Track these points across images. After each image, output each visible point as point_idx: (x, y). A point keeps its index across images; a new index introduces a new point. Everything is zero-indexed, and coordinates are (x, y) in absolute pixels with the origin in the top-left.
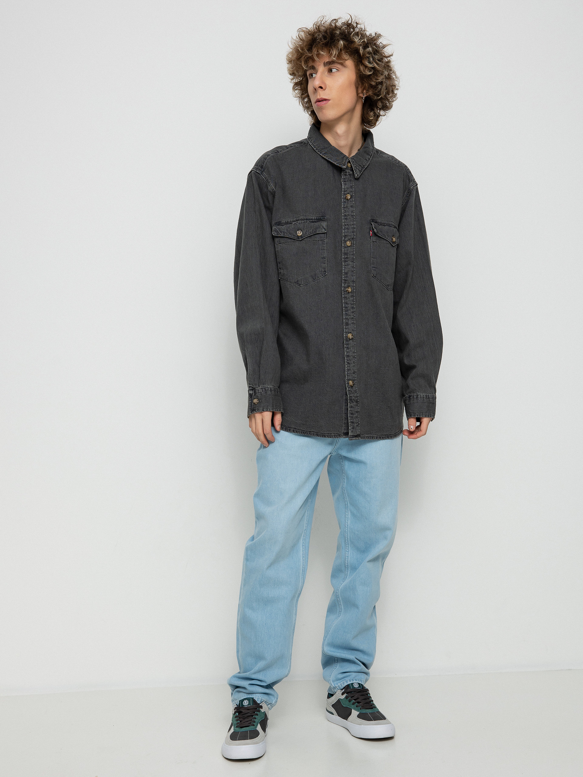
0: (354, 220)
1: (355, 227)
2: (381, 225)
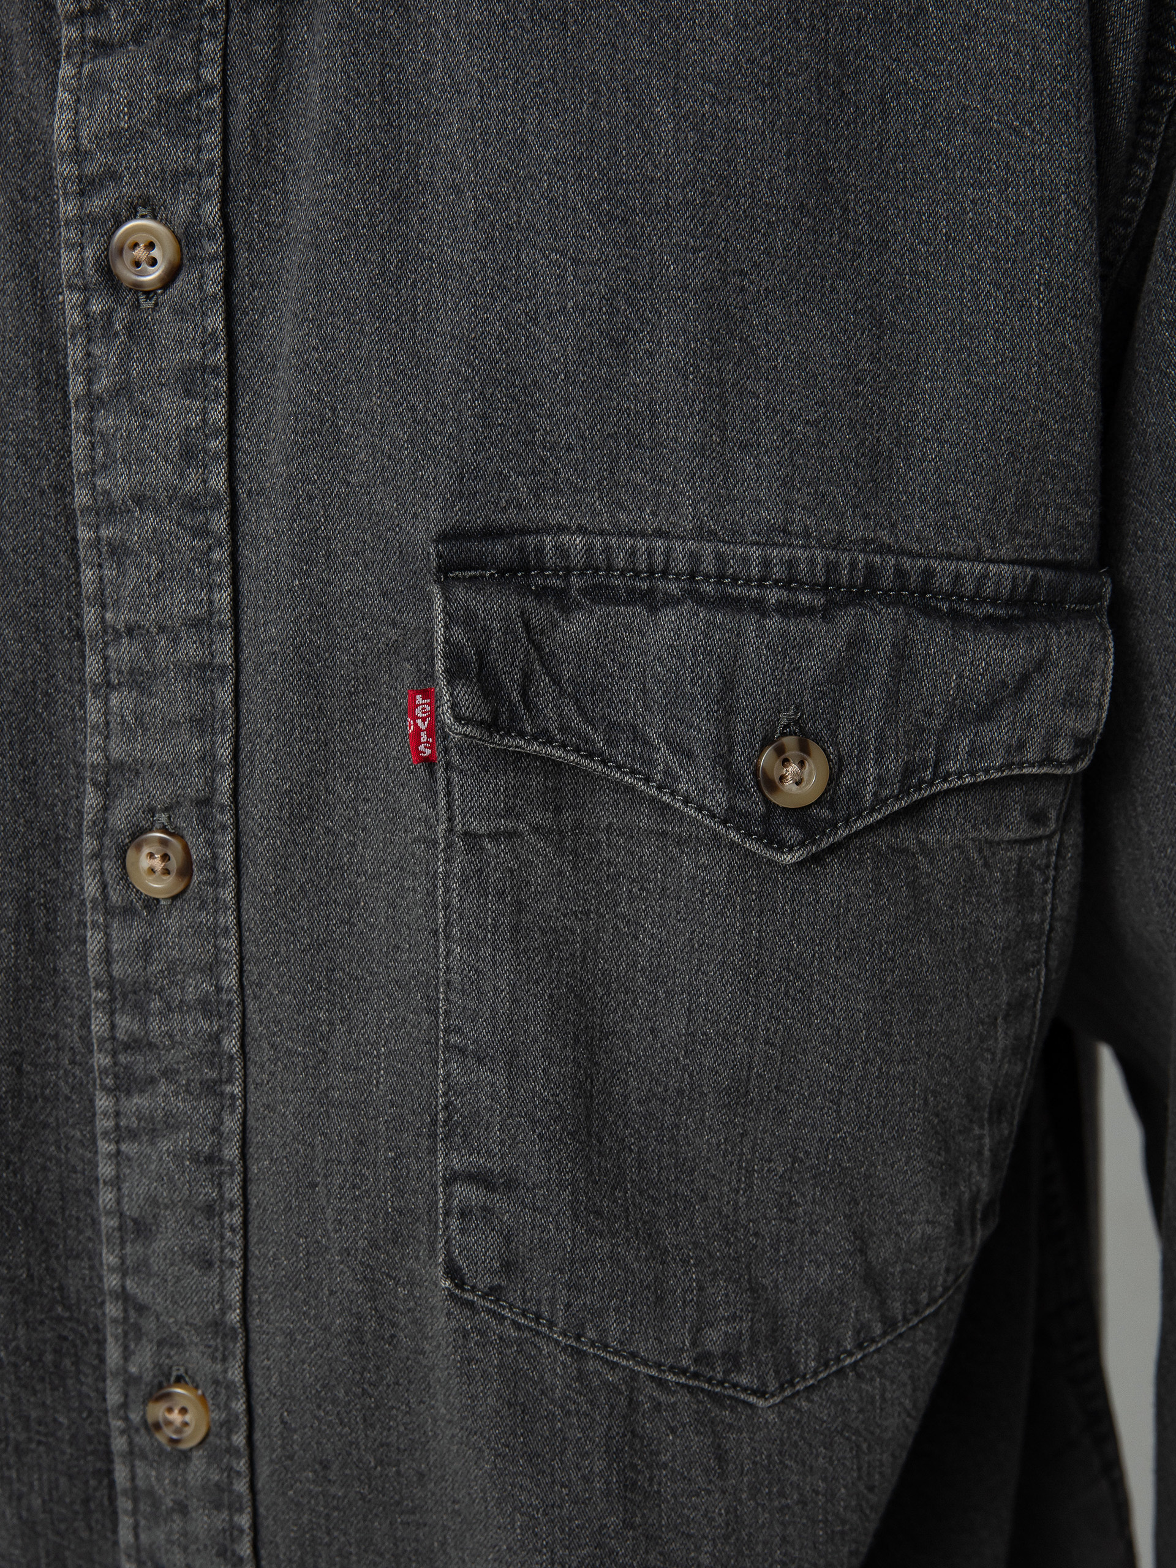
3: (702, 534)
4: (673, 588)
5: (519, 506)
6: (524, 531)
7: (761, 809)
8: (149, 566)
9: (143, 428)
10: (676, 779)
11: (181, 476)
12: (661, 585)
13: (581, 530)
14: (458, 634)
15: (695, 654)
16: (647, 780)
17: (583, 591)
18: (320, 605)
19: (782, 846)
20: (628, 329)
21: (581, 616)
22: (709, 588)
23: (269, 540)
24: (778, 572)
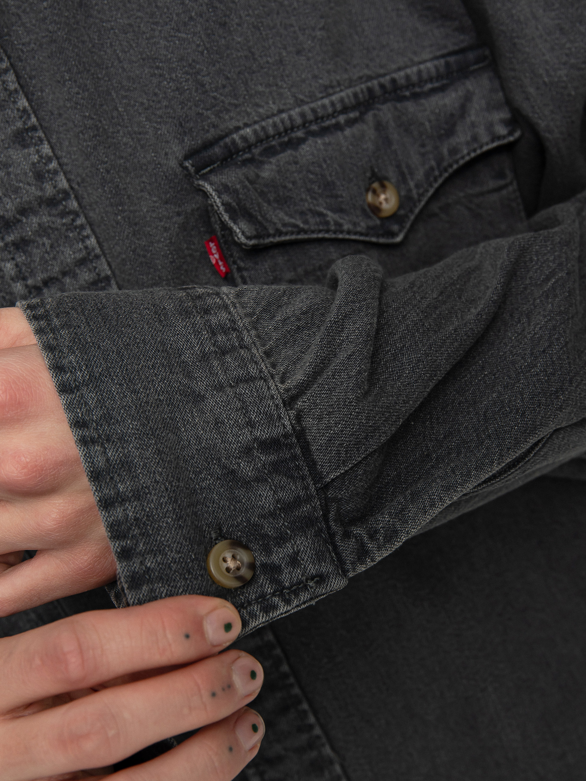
0: (82, 227)
1: (104, 269)
2: (270, 152)
3: (300, 103)
4: (300, 134)
5: (214, 126)
6: (221, 138)
7: (378, 222)
8: (44, 244)
9: (8, 174)
10: (341, 225)
11: (42, 189)
12: (293, 135)
13: (246, 125)
14: (226, 198)
15: (325, 161)
16: (327, 231)
17: (261, 154)
18: (136, 224)
19: (393, 235)
20: (225, 16)
21: (267, 167)
22: (314, 127)
23: (96, 203)
24: (339, 107)
